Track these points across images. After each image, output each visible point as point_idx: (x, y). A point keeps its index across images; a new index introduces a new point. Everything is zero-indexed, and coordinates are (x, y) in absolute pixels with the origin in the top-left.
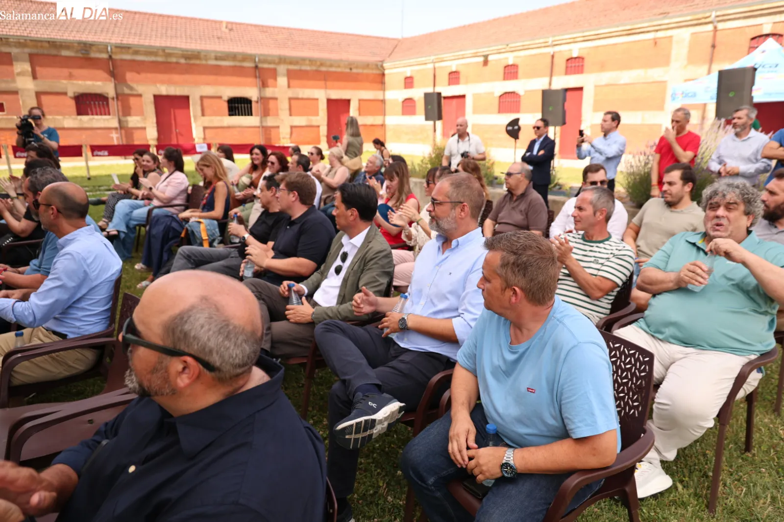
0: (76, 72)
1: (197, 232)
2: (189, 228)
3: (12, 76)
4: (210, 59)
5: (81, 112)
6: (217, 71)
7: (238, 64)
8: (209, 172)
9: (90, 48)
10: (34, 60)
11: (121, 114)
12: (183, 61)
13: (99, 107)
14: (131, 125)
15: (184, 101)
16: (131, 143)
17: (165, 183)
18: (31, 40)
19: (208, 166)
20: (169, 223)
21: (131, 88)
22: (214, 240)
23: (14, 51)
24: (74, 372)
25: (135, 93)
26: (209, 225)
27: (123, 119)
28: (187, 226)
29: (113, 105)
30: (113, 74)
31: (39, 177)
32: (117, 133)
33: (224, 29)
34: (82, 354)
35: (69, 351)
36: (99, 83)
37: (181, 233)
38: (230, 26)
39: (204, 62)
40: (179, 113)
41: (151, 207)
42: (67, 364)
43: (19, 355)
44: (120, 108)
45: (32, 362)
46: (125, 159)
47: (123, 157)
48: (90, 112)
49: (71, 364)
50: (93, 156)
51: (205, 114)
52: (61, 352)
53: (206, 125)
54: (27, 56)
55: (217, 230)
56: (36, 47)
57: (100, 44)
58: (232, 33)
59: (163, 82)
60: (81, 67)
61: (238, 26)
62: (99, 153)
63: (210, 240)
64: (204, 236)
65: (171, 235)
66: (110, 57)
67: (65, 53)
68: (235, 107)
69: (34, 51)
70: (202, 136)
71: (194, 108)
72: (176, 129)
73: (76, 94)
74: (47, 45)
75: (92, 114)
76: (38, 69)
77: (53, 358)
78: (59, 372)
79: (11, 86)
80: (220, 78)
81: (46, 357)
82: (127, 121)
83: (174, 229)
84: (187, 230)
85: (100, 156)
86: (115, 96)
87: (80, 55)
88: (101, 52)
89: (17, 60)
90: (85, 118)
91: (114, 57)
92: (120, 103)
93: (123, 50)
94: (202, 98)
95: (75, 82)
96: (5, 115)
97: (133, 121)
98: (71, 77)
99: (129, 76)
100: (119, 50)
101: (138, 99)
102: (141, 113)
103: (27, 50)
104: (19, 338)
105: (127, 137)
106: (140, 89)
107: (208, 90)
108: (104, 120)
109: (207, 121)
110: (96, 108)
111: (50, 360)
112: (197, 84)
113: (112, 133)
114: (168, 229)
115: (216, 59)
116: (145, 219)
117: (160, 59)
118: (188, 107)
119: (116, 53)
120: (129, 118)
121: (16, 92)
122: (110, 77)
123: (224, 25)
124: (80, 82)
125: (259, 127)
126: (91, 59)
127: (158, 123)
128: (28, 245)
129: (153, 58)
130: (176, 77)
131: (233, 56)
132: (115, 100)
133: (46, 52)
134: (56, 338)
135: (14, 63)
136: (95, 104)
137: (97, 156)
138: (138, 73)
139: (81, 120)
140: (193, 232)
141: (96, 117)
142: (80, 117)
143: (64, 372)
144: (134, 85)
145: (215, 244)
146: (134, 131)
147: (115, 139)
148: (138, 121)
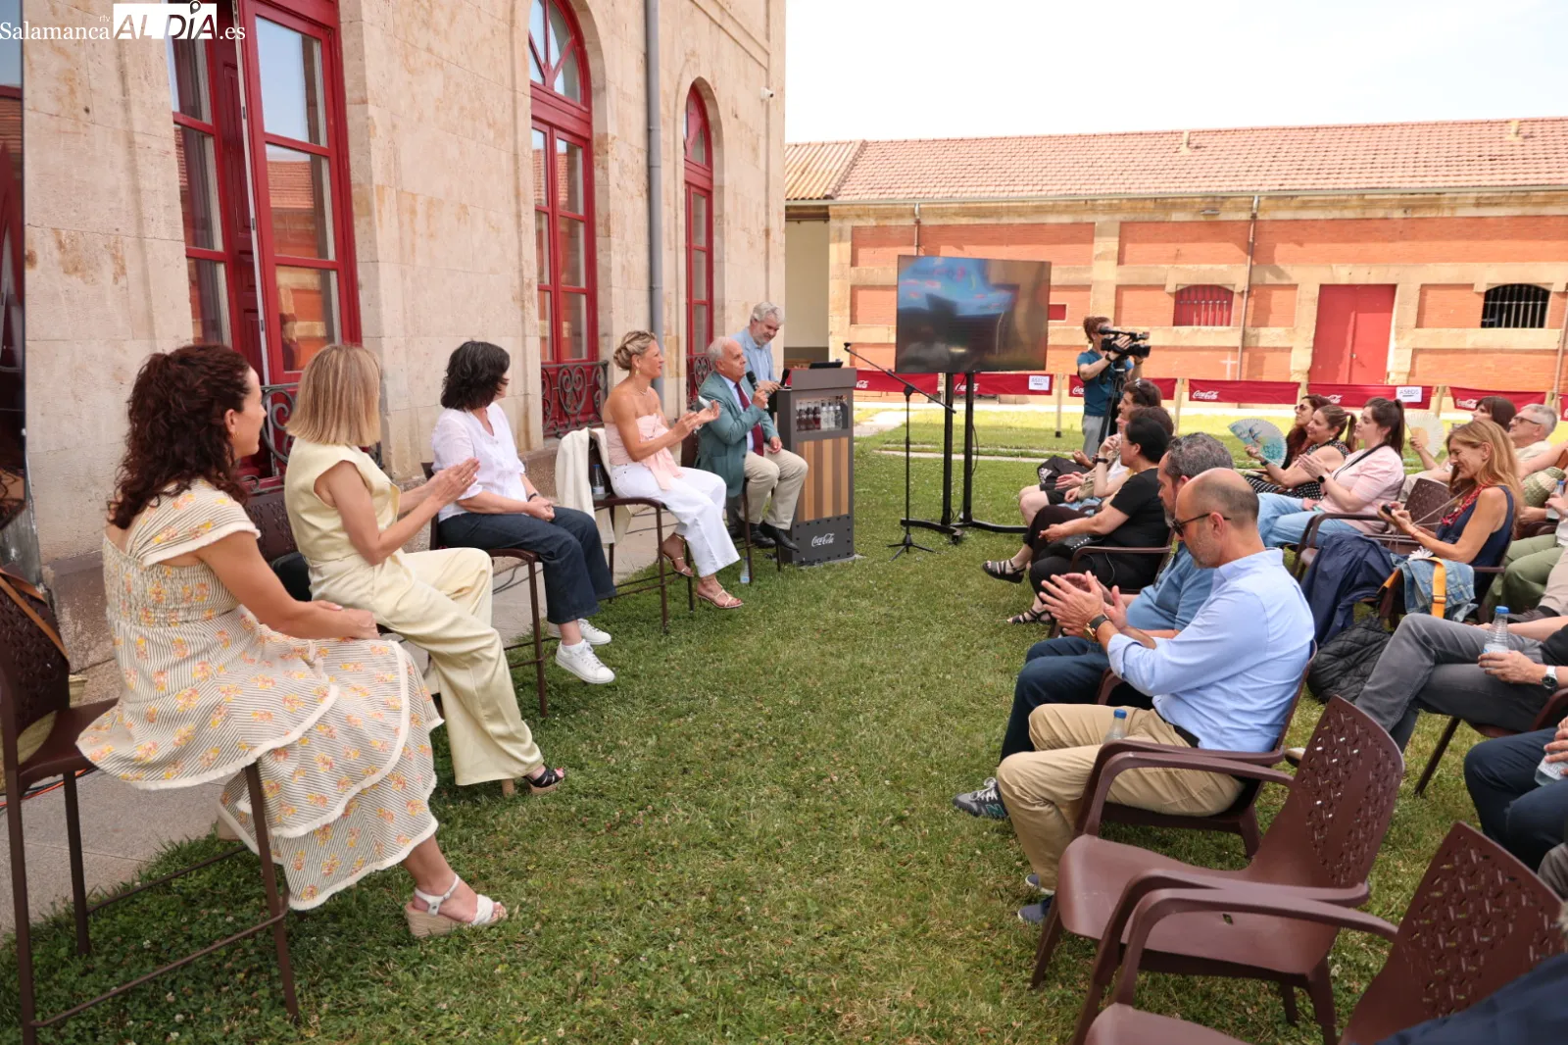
0: (1187, 248)
1: (1423, 583)
2: (1406, 573)
3: (1088, 262)
4: (1464, 205)
5: (1179, 320)
6: (1476, 229)
7: (1530, 211)
8: (1473, 459)
9: (1222, 203)
10: (1126, 232)
11: (1249, 321)
12: (1398, 214)
13: (1214, 310)
14: (1263, 343)
15: (1384, 294)
16: (1257, 378)
17: (1355, 469)
18: (1129, 199)
19: (1474, 446)
20: (1360, 555)
21: (1279, 273)
22: (1457, 607)
23: (1099, 219)
24: (1196, 810)
25: (1285, 282)
26: (1453, 572)
27: (1251, 331)
28: (1401, 566)
29: (1239, 305)
30: (1251, 250)
31: (1184, 449)
32: (1233, 358)
33: (1511, 137)
34: (1216, 783)
35: (1199, 772)
36: (1224, 267)
37: (1384, 581)
38: (1526, 130)
39: (1447, 213)
40: (1367, 320)
41: (1317, 513)
42: (1188, 792)
43: (1131, 755)
44: (1251, 310)
45: (1139, 773)
46: (1239, 407)
47: (1236, 404)
48: (1195, 319)
49: (1195, 794)
50: (1191, 399)
51: (1426, 321)
52: (1185, 770)
53: (1420, 345)
54: (1116, 228)
55: (1471, 586)
56: (1134, 209)
57: (1241, 194)
58: (1529, 142)
59: (1344, 260)
60: (1199, 239)
61: (1548, 127)
62: (1203, 395)
63: (1449, 606)
64: (1438, 592)
65: (1359, 579)
66: (1254, 216)
67: (1177, 216)
68: (1502, 306)
69: (1130, 217)
70: (1407, 368)
71: (1403, 309)
72: (1352, 352)
73: (1179, 288)
74: (1150, 205)
75: (1199, 324)
76: (1128, 247)
77: (1169, 774)
78: (1172, 802)
79: (1082, 278)
80: (1477, 245)
81: (1160, 770)
82: (1257, 337)
83: (1369, 567)
84: (1401, 572)
85: (1203, 400)
86: (1246, 289)
87: (1202, 219)
88: (1239, 209)
89: (1100, 235)
90: (1185, 330)
91: (1260, 217)
92: (1252, 302)
93: (1281, 203)
94: (1424, 288)
95: (1181, 266)
96: (1065, 325)
97: (1269, 336)
98: (1178, 257)
99: (1282, 250)
100: (1272, 202)
101: (1288, 293)
102: (1289, 320)
103: (1120, 217)
104: (1119, 720)
105: (1251, 366)
106: (1295, 273)
107: (1446, 273)
108: (1217, 333)
109: (1427, 337)
110: (1206, 309)
111: (1164, 775)
112: (1420, 259)
113: (1226, 358)
114: (1357, 566)
115: (1478, 204)
116: (1299, 536)
117: (1349, 214)
118: (1390, 310)
119: (1265, 210)
120: (1263, 331)
121: (1087, 288)
122: (1244, 255)
123: (1514, 127)
124: (1190, 266)
125: (1556, 352)
126: (1219, 223)
127: (1317, 340)
128: (1111, 554)
129: (1336, 214)
130: (1376, 248)
131: (1524, 195)
132: (1245, 295)
133: (1146, 217)
134: (1181, 742)
135: (1096, 239)
136: (1207, 304)
137: (1198, 400)
138: (1300, 244)
139: (1177, 332)
140: (1413, 581)
141: (1203, 328)
142: (1176, 328)
143: (1180, 805)
144: (1288, 269)
145: (1460, 615)
146: (1267, 355)
147: (1229, 369)
148: (1278, 335)
